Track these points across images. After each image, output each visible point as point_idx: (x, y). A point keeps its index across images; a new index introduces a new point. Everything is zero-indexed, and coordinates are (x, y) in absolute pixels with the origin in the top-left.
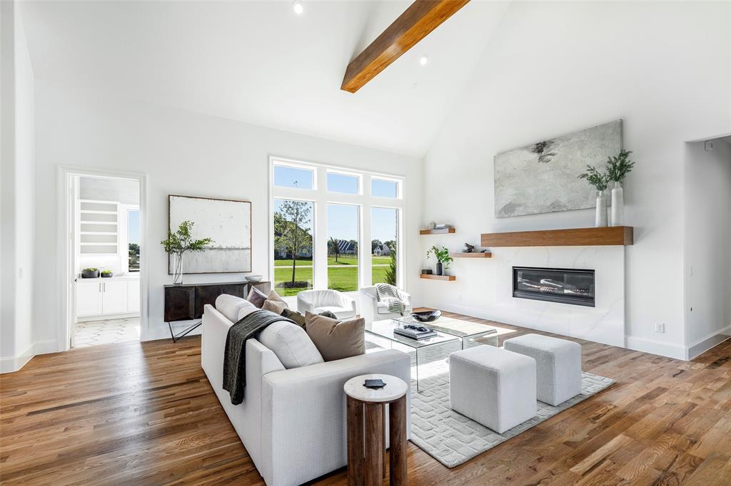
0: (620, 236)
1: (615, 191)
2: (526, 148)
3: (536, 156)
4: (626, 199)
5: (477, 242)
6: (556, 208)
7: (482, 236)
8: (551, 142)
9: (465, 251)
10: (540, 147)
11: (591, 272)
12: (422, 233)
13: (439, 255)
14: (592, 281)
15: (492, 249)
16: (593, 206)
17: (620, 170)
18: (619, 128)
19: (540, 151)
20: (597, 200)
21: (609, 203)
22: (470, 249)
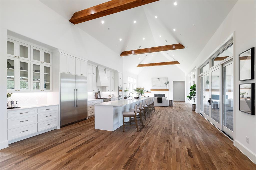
0: (167, 90)
2: (156, 78)
4: (168, 86)
5: (149, 90)
6: (160, 86)
8: (160, 78)
11: (164, 94)
16: (165, 87)
17: (168, 83)
18: (167, 78)
19: (158, 79)
20: (166, 86)
21: (167, 86)
22: (148, 91)
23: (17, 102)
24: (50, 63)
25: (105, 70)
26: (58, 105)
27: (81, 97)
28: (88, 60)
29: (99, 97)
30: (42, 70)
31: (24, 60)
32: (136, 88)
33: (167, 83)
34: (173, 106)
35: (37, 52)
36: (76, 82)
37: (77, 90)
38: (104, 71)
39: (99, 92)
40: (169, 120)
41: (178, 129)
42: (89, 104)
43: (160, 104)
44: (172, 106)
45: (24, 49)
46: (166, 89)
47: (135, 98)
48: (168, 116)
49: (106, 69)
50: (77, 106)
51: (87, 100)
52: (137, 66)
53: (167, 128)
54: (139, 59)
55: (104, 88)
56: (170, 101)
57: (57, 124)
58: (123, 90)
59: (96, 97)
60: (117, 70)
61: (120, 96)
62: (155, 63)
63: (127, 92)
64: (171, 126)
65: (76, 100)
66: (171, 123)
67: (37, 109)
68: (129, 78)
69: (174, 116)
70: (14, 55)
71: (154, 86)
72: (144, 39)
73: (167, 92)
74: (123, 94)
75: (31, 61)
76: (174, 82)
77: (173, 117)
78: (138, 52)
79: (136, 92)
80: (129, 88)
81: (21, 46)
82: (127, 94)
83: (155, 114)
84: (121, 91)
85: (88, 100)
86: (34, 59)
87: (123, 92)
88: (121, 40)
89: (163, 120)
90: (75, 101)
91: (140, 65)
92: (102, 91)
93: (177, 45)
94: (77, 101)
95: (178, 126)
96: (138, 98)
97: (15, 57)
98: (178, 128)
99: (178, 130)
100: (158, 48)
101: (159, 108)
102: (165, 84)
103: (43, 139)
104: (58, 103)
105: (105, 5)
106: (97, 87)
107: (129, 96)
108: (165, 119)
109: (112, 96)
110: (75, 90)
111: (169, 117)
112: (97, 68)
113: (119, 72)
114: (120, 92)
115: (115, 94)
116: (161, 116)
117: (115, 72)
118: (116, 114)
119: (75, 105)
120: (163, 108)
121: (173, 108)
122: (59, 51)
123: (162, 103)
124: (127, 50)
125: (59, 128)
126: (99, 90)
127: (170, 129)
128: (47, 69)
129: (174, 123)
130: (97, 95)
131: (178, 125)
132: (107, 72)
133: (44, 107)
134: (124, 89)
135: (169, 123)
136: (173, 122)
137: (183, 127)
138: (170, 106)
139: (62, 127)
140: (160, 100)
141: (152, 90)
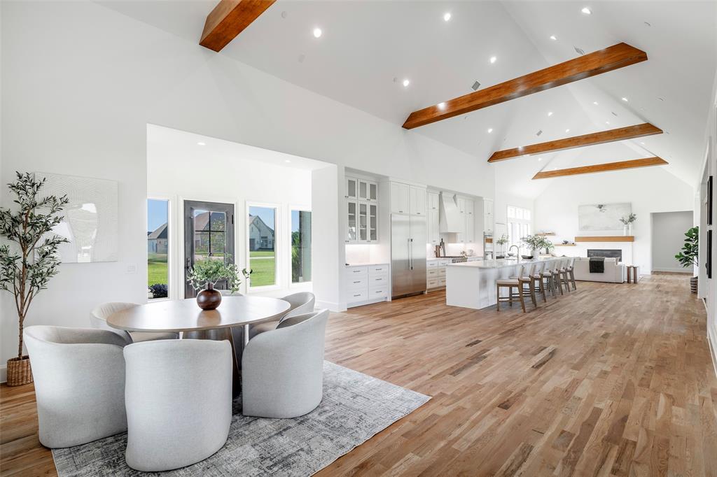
0: (630, 239)
1: (630, 225)
2: (594, 206)
3: (599, 209)
4: (633, 228)
5: (572, 240)
6: (607, 228)
7: (575, 238)
8: (605, 205)
9: (563, 244)
10: (600, 207)
11: (621, 250)
15: (577, 243)
16: (623, 229)
17: (632, 219)
18: (630, 205)
19: (600, 208)
20: (625, 228)
21: (628, 229)
22: (566, 243)
24: (376, 199)
25: (454, 198)
26: (389, 265)
27: (417, 254)
29: (442, 255)
30: (368, 211)
31: (352, 200)
32: (526, 236)
33: (628, 218)
34: (639, 281)
37: (412, 240)
38: (453, 200)
42: (428, 265)
43: (597, 277)
44: (635, 282)
46: (625, 235)
47: (524, 258)
49: (457, 196)
50: (412, 268)
51: (425, 259)
52: (533, 178)
55: (452, 236)
56: (629, 268)
57: (387, 294)
58: (495, 240)
59: (438, 255)
60: (480, 195)
61: (486, 254)
62: (588, 167)
63: (505, 244)
65: (410, 258)
67: (368, 268)
68: (509, 208)
71: (586, 228)
72: (550, 114)
73: (629, 244)
74: (495, 248)
75: (358, 200)
76: (655, 216)
78: (532, 150)
79: (526, 245)
80: (510, 235)
82: (505, 250)
84: (491, 241)
85: (428, 259)
86: (360, 196)
87: (495, 244)
88: (490, 131)
90: (409, 260)
91: (541, 175)
92: (449, 243)
93: (641, 128)
94: (412, 259)
96: (530, 258)
101: (593, 284)
102: (623, 221)
104: (389, 262)
105: (465, 100)
106: (440, 234)
107: (510, 255)
109: (468, 253)
110: (409, 240)
112: (440, 196)
113: (484, 199)
114: (488, 245)
115: (476, 248)
117: (476, 201)
118: (484, 282)
119: (409, 266)
122: (389, 180)
123: (603, 272)
124: (505, 147)
125: (389, 299)
126: (442, 239)
128: (373, 209)
130: (439, 250)
132: (458, 200)
133: (374, 265)
134: (496, 238)
138: (629, 282)
139: (394, 299)
140: (596, 266)
141: (579, 239)
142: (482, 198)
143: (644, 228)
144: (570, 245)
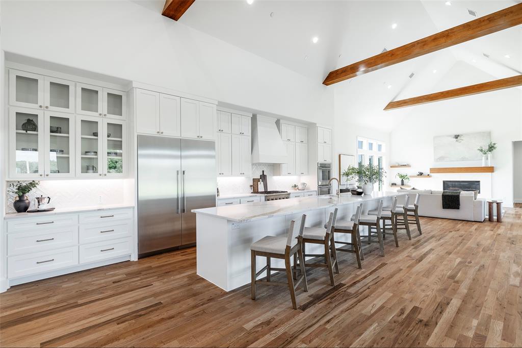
0: (491, 169)
1: (489, 154)
2: (450, 136)
3: (455, 139)
4: (493, 157)
5: (426, 171)
6: (463, 159)
7: (431, 169)
8: (462, 135)
9: (418, 175)
10: (457, 137)
11: (479, 182)
12: (391, 167)
13: (401, 177)
14: (479, 185)
15: (432, 174)
16: (482, 160)
17: (491, 148)
18: (490, 133)
20: (484, 158)
21: (487, 159)
22: (421, 174)
23: (50, 199)
24: (121, 115)
25: (278, 123)
26: (134, 208)
28: (219, 102)
30: (103, 130)
31: (60, 112)
33: (488, 148)
34: (503, 219)
35: (90, 95)
36: (181, 157)
37: (184, 173)
38: (275, 125)
39: (263, 177)
40: (452, 277)
41: (469, 329)
43: (451, 213)
44: (499, 220)
45: (60, 91)
47: (353, 193)
48: (458, 260)
49: (281, 121)
50: (183, 211)
52: (385, 109)
53: (420, 317)
54: (389, 87)
56: (490, 204)
57: (129, 250)
59: (255, 190)
60: (315, 122)
64: (441, 307)
65: (180, 197)
66: (455, 291)
67: (79, 216)
69: (482, 263)
70: (37, 104)
71: (441, 159)
73: (489, 175)
75: (75, 113)
76: (517, 145)
77: (477, 264)
81: (52, 84)
83: (413, 245)
86: (83, 109)
88: (315, 40)
89: (428, 273)
90: (178, 199)
91: (392, 105)
92: (274, 176)
93: (512, 12)
94: (183, 198)
95: (477, 316)
96: (360, 194)
97: (40, 108)
98: (475, 323)
99: (466, 338)
100: (433, 38)
102: (481, 150)
103: (76, 283)
104: (134, 203)
106: (258, 165)
108: (442, 268)
109: (300, 187)
111: (460, 263)
112: (254, 119)
113: (318, 125)
115: (310, 181)
116: (431, 257)
117: (310, 128)
120: (459, 226)
121: (499, 228)
122: (134, 86)
123: (458, 208)
125: (134, 258)
126: (263, 172)
127: (428, 325)
128: (115, 129)
129: (467, 296)
130: (257, 185)
131: (478, 307)
132: (283, 127)
133: (95, 210)
135: (446, 289)
136: (463, 290)
137: (498, 327)
138: (490, 219)
139: (141, 257)
140: (451, 201)
141: (434, 170)
142: (316, 124)
143: (504, 158)
144: (425, 176)
